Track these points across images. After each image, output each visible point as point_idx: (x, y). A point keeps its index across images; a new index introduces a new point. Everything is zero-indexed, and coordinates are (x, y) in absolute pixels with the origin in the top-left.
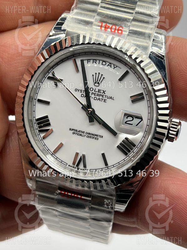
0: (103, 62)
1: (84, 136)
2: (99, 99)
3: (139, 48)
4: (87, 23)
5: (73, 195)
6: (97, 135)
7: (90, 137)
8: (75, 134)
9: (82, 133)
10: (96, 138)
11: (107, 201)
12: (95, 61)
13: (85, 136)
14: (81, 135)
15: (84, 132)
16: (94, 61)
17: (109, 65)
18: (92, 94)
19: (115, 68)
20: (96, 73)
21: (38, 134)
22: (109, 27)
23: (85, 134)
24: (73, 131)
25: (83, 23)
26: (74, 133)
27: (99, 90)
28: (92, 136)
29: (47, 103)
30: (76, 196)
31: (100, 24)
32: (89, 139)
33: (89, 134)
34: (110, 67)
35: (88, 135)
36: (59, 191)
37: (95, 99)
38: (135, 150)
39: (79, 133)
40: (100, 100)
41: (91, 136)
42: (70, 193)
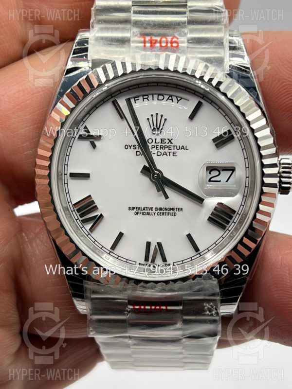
0: (159, 96)
1: (153, 214)
2: (165, 154)
3: (211, 63)
4: (123, 42)
5: (153, 307)
6: (173, 209)
7: (163, 214)
8: (139, 214)
9: (149, 211)
10: (172, 214)
11: (207, 305)
12: (147, 97)
13: (155, 213)
14: (148, 214)
15: (152, 208)
16: (144, 97)
17: (168, 99)
18: (152, 148)
19: (179, 102)
20: (152, 115)
21: (82, 226)
22: (156, 41)
23: (154, 211)
24: (135, 210)
25: (116, 44)
26: (137, 213)
28: (166, 211)
29: (86, 176)
30: (158, 308)
31: (142, 39)
32: (162, 217)
33: (161, 209)
34: (171, 101)
35: (159, 212)
36: (131, 307)
37: (159, 154)
38: (236, 218)
39: (144, 211)
40: (166, 154)
41: (164, 212)
42: (148, 305)
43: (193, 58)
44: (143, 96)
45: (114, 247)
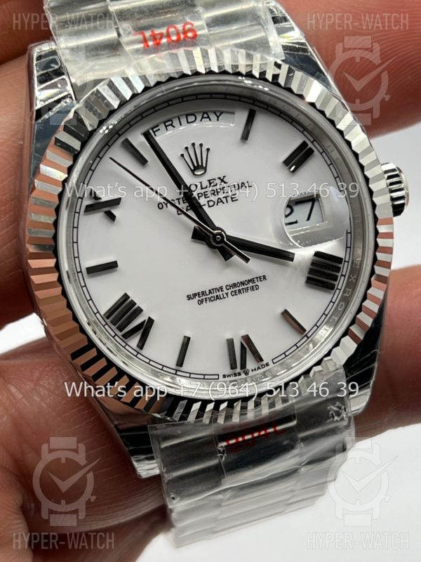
0: (189, 117)
1: (225, 296)
2: (220, 201)
4: (113, 48)
5: (256, 435)
6: (252, 281)
7: (240, 291)
8: (204, 302)
9: (218, 294)
10: (252, 289)
12: (170, 123)
13: (227, 294)
14: (218, 298)
15: (221, 288)
16: (167, 124)
17: (203, 117)
18: (199, 197)
19: (220, 118)
20: (187, 148)
21: (124, 345)
22: (162, 36)
23: (225, 291)
24: (197, 297)
25: (103, 52)
26: (201, 302)
27: (209, 181)
28: (243, 287)
29: (112, 266)
30: (263, 433)
31: (140, 37)
32: (240, 296)
33: (235, 285)
34: (208, 119)
35: (233, 290)
36: (224, 444)
37: (211, 203)
38: (345, 269)
39: (211, 295)
40: (222, 201)
41: (241, 288)
42: (248, 434)
43: (226, 47)
44: (165, 123)
45: (180, 362)
